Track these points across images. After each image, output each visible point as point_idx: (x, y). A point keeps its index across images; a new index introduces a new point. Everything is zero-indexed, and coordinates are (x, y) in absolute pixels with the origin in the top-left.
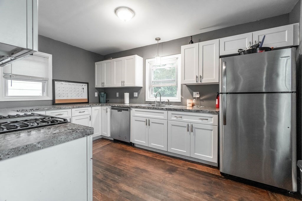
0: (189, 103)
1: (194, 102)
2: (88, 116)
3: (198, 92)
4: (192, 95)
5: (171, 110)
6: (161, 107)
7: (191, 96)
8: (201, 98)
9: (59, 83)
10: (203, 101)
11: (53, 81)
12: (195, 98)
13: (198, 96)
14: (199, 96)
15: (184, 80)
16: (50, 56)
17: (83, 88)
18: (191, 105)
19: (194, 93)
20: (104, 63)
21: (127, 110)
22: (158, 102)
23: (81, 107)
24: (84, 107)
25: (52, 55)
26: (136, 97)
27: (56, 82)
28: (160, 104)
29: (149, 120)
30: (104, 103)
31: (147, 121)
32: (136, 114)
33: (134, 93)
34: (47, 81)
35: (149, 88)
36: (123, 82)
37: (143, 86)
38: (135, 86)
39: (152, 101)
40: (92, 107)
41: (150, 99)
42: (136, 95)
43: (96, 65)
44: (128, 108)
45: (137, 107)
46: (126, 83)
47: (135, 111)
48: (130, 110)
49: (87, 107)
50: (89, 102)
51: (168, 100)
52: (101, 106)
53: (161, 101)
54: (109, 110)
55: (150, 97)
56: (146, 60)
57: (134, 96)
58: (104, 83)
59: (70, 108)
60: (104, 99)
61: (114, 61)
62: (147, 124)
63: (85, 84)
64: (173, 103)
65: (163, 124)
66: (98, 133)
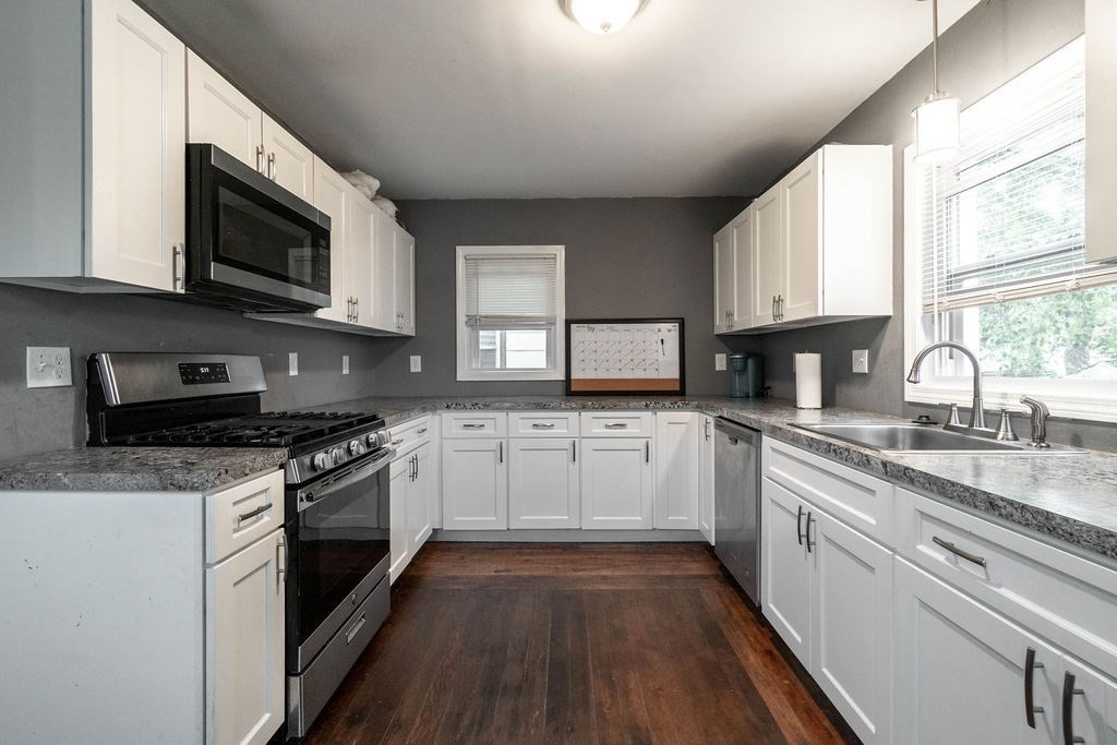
2: (641, 444)
5: (912, 481)
6: (862, 450)
9: (582, 329)
11: (568, 323)
16: (560, 252)
17: (662, 340)
20: (732, 229)
21: (748, 440)
22: (960, 409)
23: (610, 409)
24: (624, 409)
25: (563, 247)
26: (863, 375)
27: (573, 326)
28: (971, 425)
29: (809, 514)
30: (747, 397)
31: (804, 519)
32: (772, 468)
33: (855, 352)
34: (554, 324)
35: (923, 318)
36: (777, 299)
37: (891, 313)
38: (820, 314)
39: (936, 402)
40: (655, 410)
41: (926, 390)
42: (861, 361)
43: (717, 245)
44: (754, 433)
45: (775, 432)
46: (788, 307)
47: (774, 454)
48: (760, 440)
49: (635, 409)
50: (687, 392)
51: (1026, 401)
52: (699, 408)
53: (985, 406)
54: (712, 430)
55: (937, 373)
56: (907, 151)
57: (855, 370)
58: (730, 315)
59: (572, 409)
60: (747, 382)
61: (755, 212)
62: (804, 540)
63: (669, 326)
64: (1099, 429)
65: (872, 569)
66: (686, 518)
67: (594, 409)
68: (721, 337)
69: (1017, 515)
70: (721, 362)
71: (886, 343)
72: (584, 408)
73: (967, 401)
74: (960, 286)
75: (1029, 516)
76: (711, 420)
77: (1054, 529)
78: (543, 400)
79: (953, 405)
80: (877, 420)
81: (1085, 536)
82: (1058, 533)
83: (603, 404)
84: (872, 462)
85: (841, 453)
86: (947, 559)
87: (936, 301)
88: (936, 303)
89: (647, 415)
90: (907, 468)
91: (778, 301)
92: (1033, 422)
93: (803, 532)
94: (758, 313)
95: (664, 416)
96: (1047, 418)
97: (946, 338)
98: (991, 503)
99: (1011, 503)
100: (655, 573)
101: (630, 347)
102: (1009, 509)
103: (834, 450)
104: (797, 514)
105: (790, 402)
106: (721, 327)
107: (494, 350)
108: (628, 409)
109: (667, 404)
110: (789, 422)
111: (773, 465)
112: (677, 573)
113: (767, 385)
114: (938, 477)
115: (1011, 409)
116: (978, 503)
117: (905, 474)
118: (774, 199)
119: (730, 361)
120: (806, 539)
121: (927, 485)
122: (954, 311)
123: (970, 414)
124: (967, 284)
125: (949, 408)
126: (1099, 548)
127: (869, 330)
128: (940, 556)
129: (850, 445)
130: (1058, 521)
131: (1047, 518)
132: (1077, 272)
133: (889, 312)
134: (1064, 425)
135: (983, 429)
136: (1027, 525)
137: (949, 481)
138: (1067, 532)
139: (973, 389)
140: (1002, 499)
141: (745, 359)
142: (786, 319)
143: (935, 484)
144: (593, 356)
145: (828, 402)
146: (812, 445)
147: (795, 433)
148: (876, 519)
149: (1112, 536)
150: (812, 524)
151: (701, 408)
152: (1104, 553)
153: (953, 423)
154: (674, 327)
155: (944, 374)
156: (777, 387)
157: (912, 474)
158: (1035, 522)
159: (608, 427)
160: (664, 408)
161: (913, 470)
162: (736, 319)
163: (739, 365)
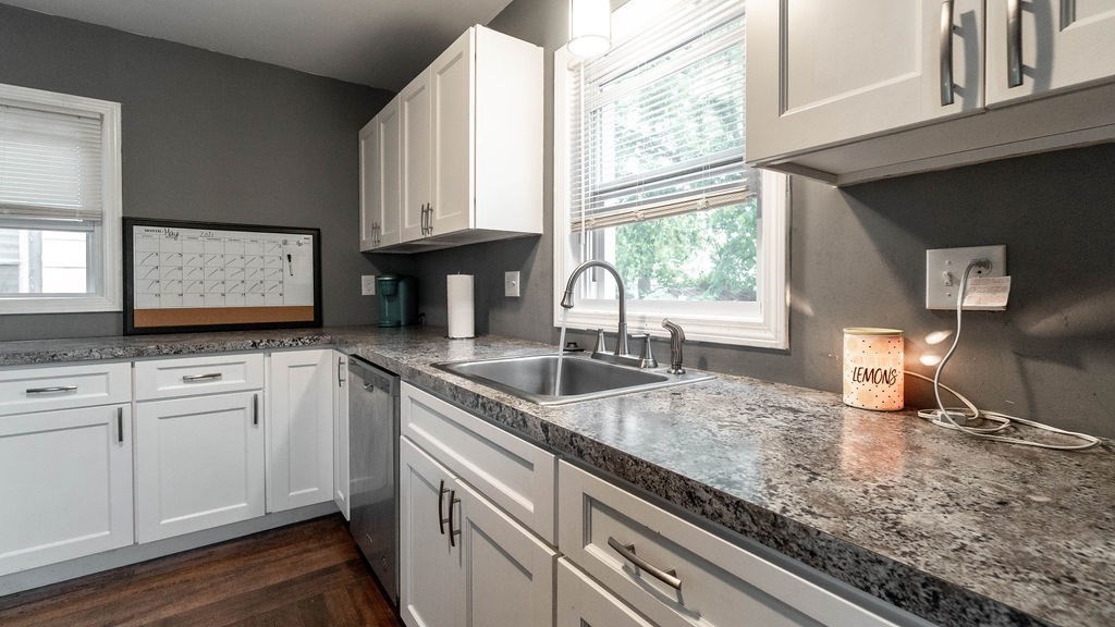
0: (870, 375)
1: (930, 360)
2: (246, 400)
3: (997, 253)
4: (914, 283)
5: (580, 453)
6: (516, 403)
7: (892, 289)
8: (1043, 324)
9: (155, 235)
10: (1077, 364)
11: (127, 225)
12: (944, 318)
13: (991, 296)
14: (999, 301)
15: (783, 106)
16: (112, 111)
17: (289, 256)
18: (893, 395)
19: (937, 264)
20: (378, 124)
21: (385, 388)
22: (606, 334)
23: (191, 353)
24: (216, 352)
25: (119, 104)
26: (515, 299)
27: (137, 230)
28: (617, 353)
29: (453, 492)
30: (398, 325)
31: (446, 496)
32: (411, 425)
33: (507, 274)
34: (101, 223)
35: (572, 237)
36: (425, 208)
37: (541, 232)
38: (472, 227)
39: (584, 327)
40: (268, 349)
41: (578, 315)
42: (513, 284)
43: (363, 143)
44: (390, 378)
45: (415, 377)
46: (438, 218)
47: (414, 405)
48: (398, 386)
49: (235, 351)
50: (325, 324)
51: (668, 326)
52: (332, 344)
53: (629, 330)
54: (346, 373)
55: (582, 297)
56: (556, 53)
57: (507, 294)
58: (376, 228)
59: (116, 358)
60: (397, 309)
61: (402, 103)
62: (446, 525)
63: (301, 238)
64: (723, 351)
65: (529, 575)
66: (316, 489)
67: (159, 354)
68: (367, 254)
69: (728, 515)
70: (368, 285)
71: (537, 266)
72: (140, 355)
73: (612, 326)
74: (602, 204)
75: (745, 518)
76: (345, 359)
77: (786, 542)
78: (54, 347)
79: (600, 331)
80: (529, 350)
81: (835, 558)
82: (791, 550)
83: (178, 346)
84: (529, 424)
85: (491, 409)
86: (626, 568)
87: (583, 218)
88: (583, 221)
89: (254, 359)
90: (574, 435)
91: (427, 211)
92: (672, 347)
93: (446, 516)
94: (407, 226)
95: (282, 358)
96: (683, 340)
97: (590, 259)
98: (690, 494)
99: (720, 496)
100: (262, 584)
101: (241, 263)
102: (717, 505)
103: (483, 405)
104: (439, 489)
105: (442, 332)
106: (367, 242)
107: (16, 266)
108: (225, 351)
109: (287, 341)
110: (435, 360)
111: (412, 421)
112: (295, 575)
113: (421, 311)
114: (615, 450)
115: (653, 334)
116: (671, 493)
117: (572, 444)
118: (423, 88)
119: (379, 284)
120: (449, 526)
121: (601, 461)
122: (597, 230)
123: (616, 339)
124: (609, 203)
125: (596, 333)
126: (857, 580)
127: (521, 250)
128: (615, 563)
129: (503, 395)
130: (792, 529)
131: (774, 525)
132: (707, 191)
133: (539, 230)
134: (692, 348)
135: (627, 356)
136: (743, 532)
137: (630, 457)
138: (806, 550)
139: (618, 313)
140: (707, 489)
141: (396, 283)
142: (436, 232)
143: (611, 459)
144: (178, 275)
145: (482, 330)
146: (456, 396)
147: (436, 379)
148: (534, 503)
149: (880, 562)
150: (456, 505)
151: (335, 343)
152: (867, 589)
153: (599, 351)
154: (307, 241)
155: (588, 297)
156: (431, 313)
157: (582, 444)
158: (755, 529)
159: (186, 380)
160: (282, 347)
161: (582, 438)
162: (383, 233)
163: (388, 289)
